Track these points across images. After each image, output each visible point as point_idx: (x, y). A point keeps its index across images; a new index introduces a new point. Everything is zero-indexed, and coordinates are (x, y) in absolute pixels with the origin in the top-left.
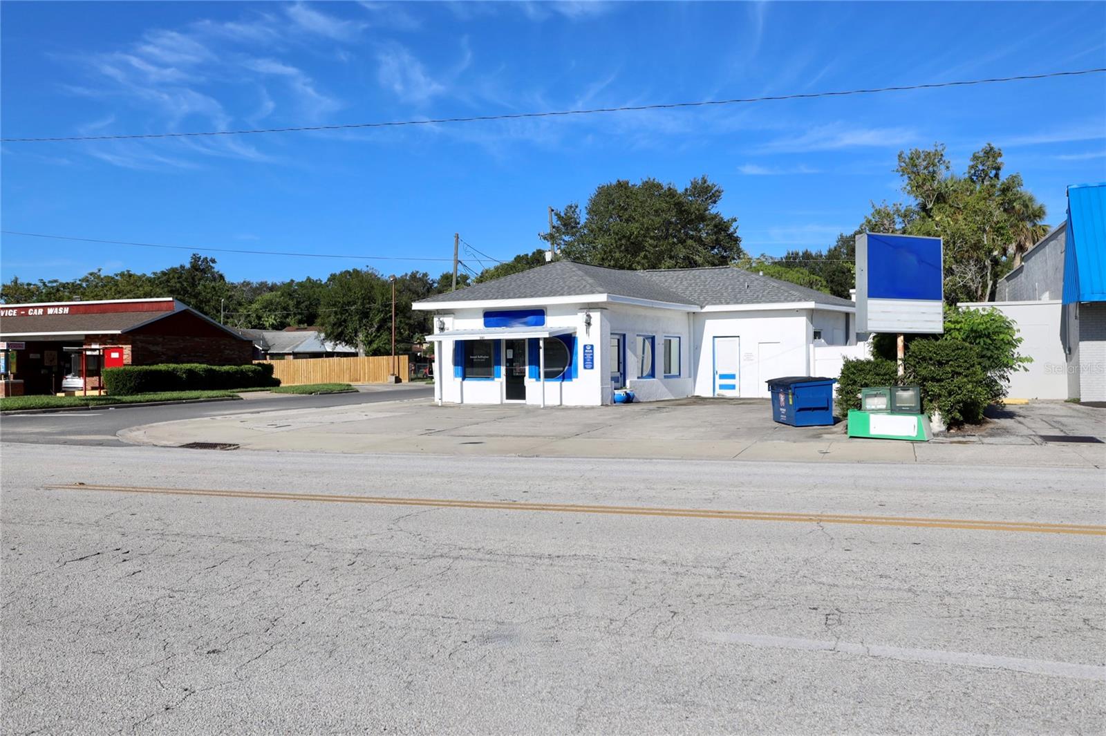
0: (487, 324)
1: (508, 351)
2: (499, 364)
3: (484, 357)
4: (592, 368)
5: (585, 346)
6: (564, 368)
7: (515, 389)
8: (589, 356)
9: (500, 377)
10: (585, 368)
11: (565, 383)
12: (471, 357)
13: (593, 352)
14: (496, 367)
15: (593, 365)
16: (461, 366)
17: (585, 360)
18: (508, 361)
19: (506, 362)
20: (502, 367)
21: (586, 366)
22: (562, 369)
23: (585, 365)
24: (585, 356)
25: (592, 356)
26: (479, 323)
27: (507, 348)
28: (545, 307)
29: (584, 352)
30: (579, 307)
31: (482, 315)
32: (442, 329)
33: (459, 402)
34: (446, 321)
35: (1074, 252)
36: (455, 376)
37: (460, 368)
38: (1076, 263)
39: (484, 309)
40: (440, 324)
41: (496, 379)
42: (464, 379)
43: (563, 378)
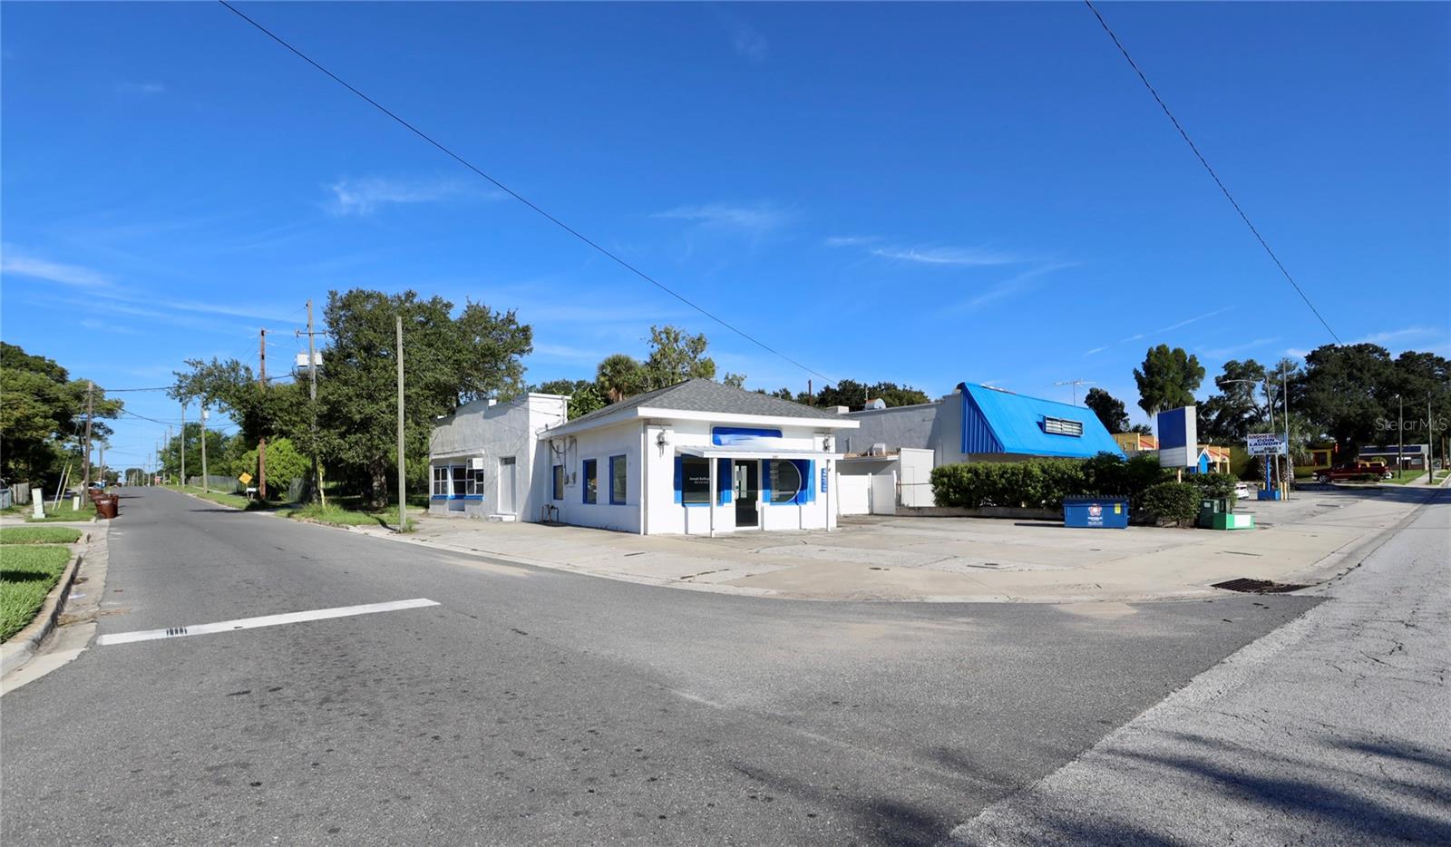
0: (715, 440)
1: (740, 470)
2: (731, 489)
5: (822, 471)
6: (797, 492)
7: (746, 514)
8: (824, 481)
9: (730, 501)
10: (822, 491)
11: (803, 506)
12: (691, 479)
13: (827, 476)
14: (726, 491)
16: (681, 488)
17: (823, 484)
20: (733, 492)
22: (793, 492)
23: (822, 488)
24: (821, 480)
25: (827, 479)
26: (707, 438)
28: (779, 426)
29: (821, 477)
30: (813, 431)
31: (709, 429)
32: (661, 443)
33: (682, 532)
34: (670, 435)
35: (983, 422)
36: (675, 502)
37: (680, 492)
38: (987, 429)
39: (712, 423)
40: (659, 437)
41: (725, 504)
42: (683, 505)
43: (796, 501)
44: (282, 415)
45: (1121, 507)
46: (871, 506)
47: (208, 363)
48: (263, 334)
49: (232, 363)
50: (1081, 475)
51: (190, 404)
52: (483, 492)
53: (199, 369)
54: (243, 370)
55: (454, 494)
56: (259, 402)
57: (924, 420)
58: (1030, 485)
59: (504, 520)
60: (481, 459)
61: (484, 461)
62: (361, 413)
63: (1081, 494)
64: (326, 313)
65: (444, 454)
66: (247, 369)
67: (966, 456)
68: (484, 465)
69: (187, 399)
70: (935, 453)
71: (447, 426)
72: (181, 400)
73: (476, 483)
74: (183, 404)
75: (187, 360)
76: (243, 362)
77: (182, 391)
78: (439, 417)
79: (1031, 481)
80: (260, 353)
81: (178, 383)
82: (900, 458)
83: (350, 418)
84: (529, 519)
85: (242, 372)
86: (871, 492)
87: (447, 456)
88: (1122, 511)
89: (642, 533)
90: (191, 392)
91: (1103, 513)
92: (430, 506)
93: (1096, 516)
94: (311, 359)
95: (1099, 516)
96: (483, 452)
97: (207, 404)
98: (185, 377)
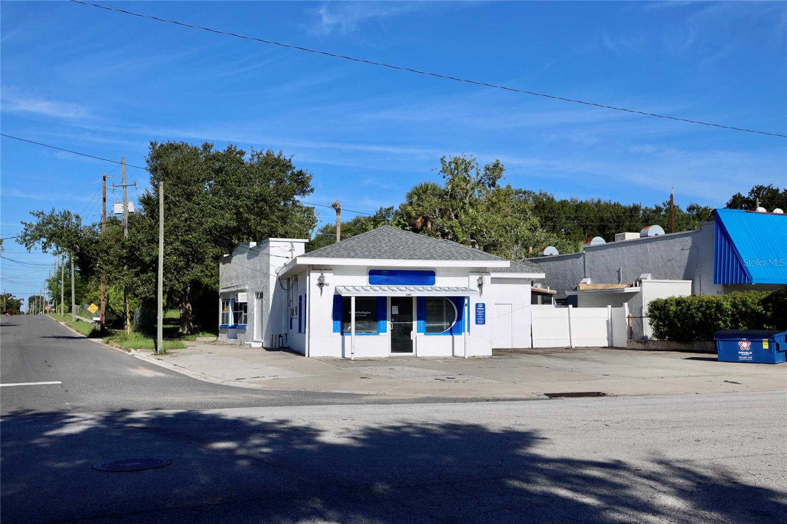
0: (371, 282)
1: (393, 307)
2: (385, 319)
3: (366, 313)
4: (484, 323)
5: (477, 305)
6: (451, 324)
7: (401, 342)
8: (480, 313)
9: (385, 331)
10: (477, 323)
13: (484, 310)
14: (381, 322)
15: (484, 320)
16: (340, 320)
17: (477, 317)
18: (393, 316)
19: (391, 318)
20: (387, 322)
21: (478, 321)
22: (447, 325)
23: (476, 321)
24: (477, 313)
25: (484, 313)
26: (364, 280)
27: (392, 304)
28: (435, 268)
29: (476, 310)
30: (469, 271)
31: (366, 272)
32: (321, 285)
33: (340, 356)
34: (328, 277)
35: (733, 252)
36: (334, 331)
37: (339, 323)
38: (737, 258)
39: (368, 267)
40: (319, 279)
41: (380, 334)
42: (342, 334)
43: (451, 332)
44: (103, 255)
45: (769, 342)
46: (610, 338)
47: (47, 213)
48: (104, 179)
49: (65, 213)
50: (760, 308)
51: (33, 248)
52: (246, 323)
53: (41, 218)
54: (74, 217)
55: (233, 324)
56: (86, 245)
57: (683, 249)
58: (721, 319)
59: (252, 346)
60: (246, 293)
61: (247, 295)
62: (150, 255)
63: (763, 328)
64: (148, 162)
65: (227, 288)
66: (77, 217)
67: (719, 288)
68: (248, 299)
69: (31, 245)
70: (693, 284)
71: (228, 264)
72: (26, 245)
73: (243, 314)
74: (28, 248)
75: (32, 211)
76: (73, 212)
77: (27, 238)
78: (225, 256)
79: (721, 315)
80: (102, 196)
81: (24, 231)
82: (641, 289)
83: (142, 260)
84: (269, 346)
85: (74, 220)
86: (610, 324)
87: (228, 290)
88: (770, 346)
89: (307, 355)
90: (35, 238)
91: (752, 348)
92: (219, 334)
93: (745, 351)
94: (125, 207)
95: (749, 351)
96: (247, 288)
97: (45, 248)
98: (30, 225)
